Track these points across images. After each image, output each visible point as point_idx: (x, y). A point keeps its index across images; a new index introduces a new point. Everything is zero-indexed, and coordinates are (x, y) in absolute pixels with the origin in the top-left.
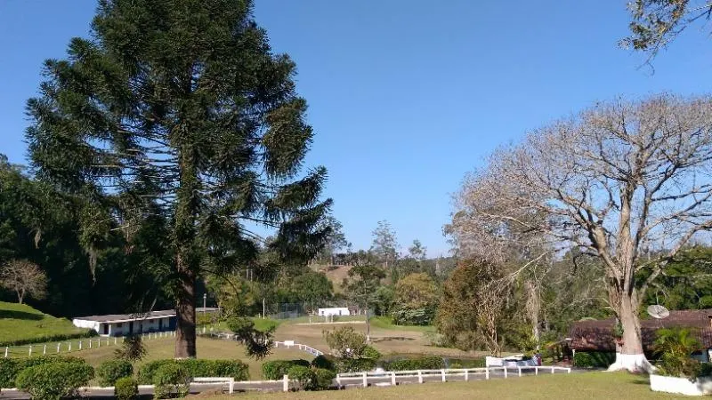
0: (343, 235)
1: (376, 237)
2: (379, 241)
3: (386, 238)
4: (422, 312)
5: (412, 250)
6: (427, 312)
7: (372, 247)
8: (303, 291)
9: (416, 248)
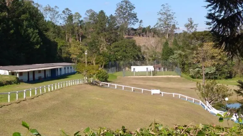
0: (135, 14)
1: (160, 16)
2: (162, 19)
3: (168, 16)
4: (213, 69)
5: (187, 26)
6: (217, 70)
7: (157, 24)
8: (119, 53)
9: (190, 25)
